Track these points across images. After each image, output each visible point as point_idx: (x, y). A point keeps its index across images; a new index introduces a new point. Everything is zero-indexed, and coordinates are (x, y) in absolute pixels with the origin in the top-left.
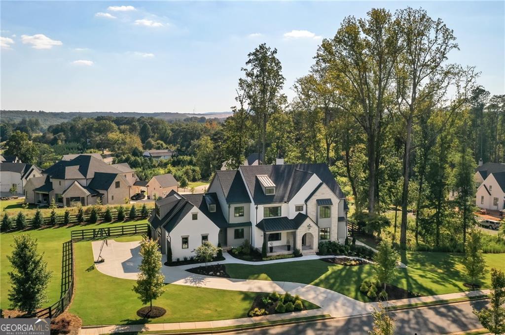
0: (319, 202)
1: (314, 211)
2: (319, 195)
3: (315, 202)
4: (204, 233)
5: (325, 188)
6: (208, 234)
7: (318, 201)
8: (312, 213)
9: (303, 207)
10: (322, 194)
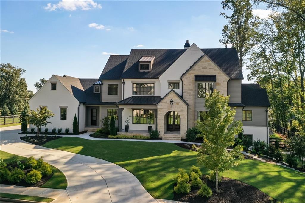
0: (199, 78)
1: (192, 90)
2: (199, 71)
3: (192, 77)
4: (64, 105)
5: (206, 61)
6: (67, 106)
7: (196, 76)
8: (189, 92)
9: (178, 84)
10: (203, 68)
